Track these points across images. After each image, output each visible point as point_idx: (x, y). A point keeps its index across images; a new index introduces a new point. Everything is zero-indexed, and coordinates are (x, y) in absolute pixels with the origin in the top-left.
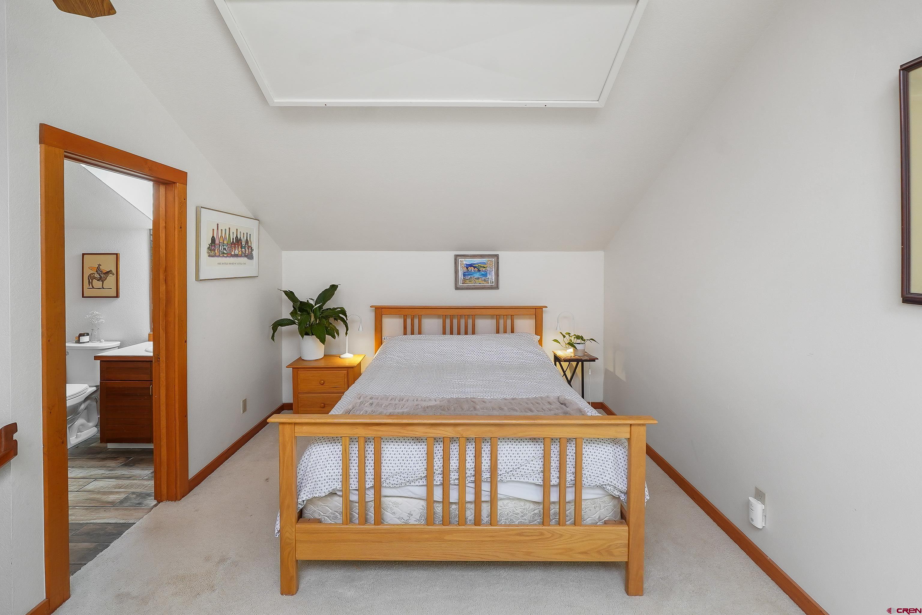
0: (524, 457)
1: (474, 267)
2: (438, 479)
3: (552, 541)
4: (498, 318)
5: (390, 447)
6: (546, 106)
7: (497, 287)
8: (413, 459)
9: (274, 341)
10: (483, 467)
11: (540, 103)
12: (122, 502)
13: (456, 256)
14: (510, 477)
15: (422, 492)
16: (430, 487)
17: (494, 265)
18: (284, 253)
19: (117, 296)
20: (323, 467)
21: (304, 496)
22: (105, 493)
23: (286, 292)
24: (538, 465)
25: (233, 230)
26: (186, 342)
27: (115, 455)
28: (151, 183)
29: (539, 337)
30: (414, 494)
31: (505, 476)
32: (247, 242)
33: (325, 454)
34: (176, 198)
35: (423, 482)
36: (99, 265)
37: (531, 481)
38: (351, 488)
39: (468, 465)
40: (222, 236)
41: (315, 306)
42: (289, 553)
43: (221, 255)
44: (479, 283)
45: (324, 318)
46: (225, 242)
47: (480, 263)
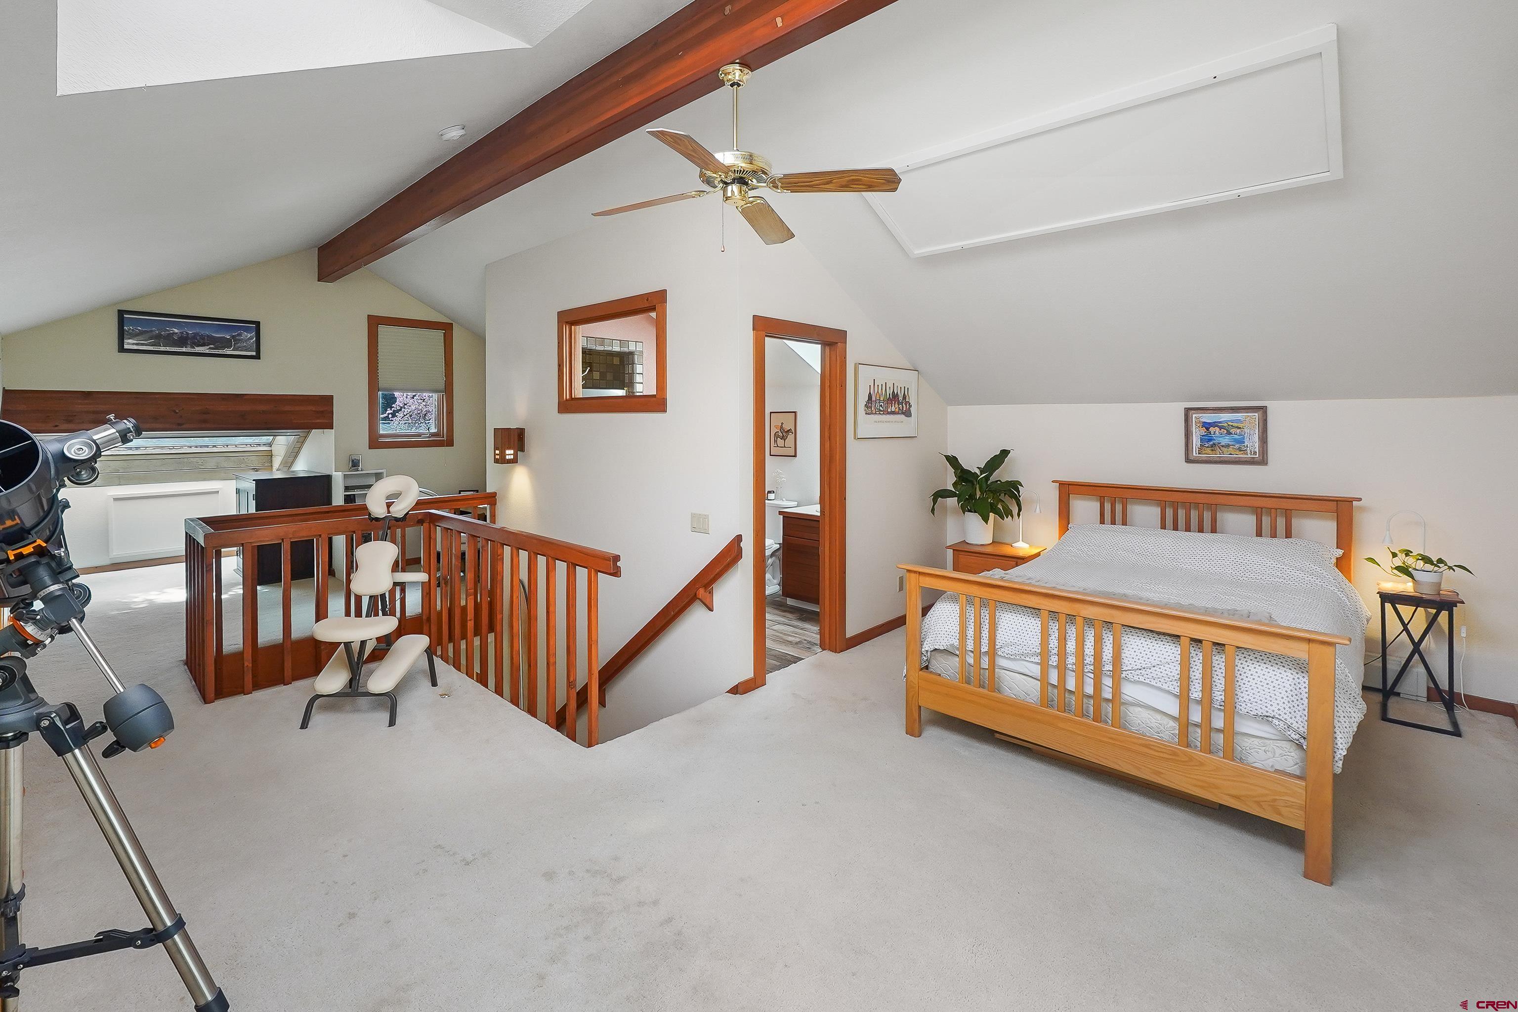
0: (1159, 657)
1: (1220, 428)
2: (1054, 660)
3: (1190, 767)
4: (1258, 512)
5: (1008, 616)
6: (1239, 196)
7: (1263, 460)
8: (1030, 633)
9: (934, 515)
10: (1104, 657)
11: (1232, 194)
12: (797, 643)
13: (1187, 411)
14: (1138, 676)
15: (1036, 670)
16: (1044, 665)
17: (1257, 424)
18: (950, 409)
19: (795, 456)
20: (944, 622)
21: (927, 647)
22: (785, 634)
23: (947, 458)
24: (1175, 670)
25: (890, 385)
26: (845, 499)
27: (793, 610)
28: (818, 347)
29: (1340, 552)
30: (1031, 671)
31: (1131, 673)
32: (904, 397)
33: (947, 612)
34: (838, 358)
35: (1037, 659)
36: (782, 424)
37: (1165, 687)
38: (967, 648)
39: (1087, 651)
40: (878, 392)
41: (981, 475)
42: (913, 696)
43: (877, 413)
44: (1229, 453)
45: (992, 493)
46: (882, 399)
47: (1232, 421)
